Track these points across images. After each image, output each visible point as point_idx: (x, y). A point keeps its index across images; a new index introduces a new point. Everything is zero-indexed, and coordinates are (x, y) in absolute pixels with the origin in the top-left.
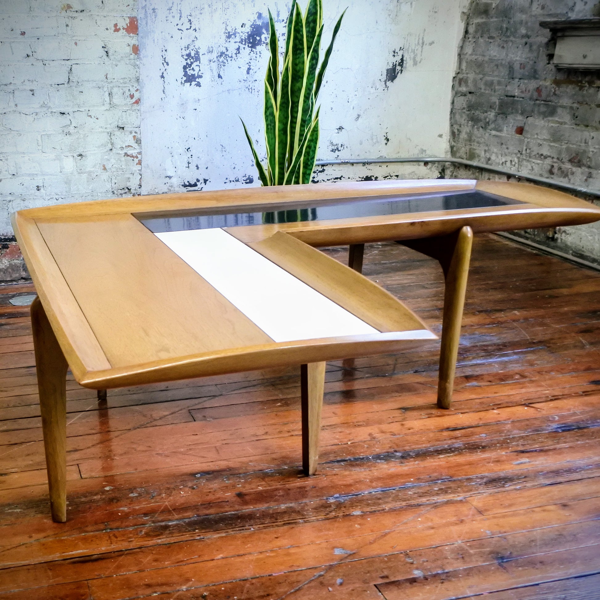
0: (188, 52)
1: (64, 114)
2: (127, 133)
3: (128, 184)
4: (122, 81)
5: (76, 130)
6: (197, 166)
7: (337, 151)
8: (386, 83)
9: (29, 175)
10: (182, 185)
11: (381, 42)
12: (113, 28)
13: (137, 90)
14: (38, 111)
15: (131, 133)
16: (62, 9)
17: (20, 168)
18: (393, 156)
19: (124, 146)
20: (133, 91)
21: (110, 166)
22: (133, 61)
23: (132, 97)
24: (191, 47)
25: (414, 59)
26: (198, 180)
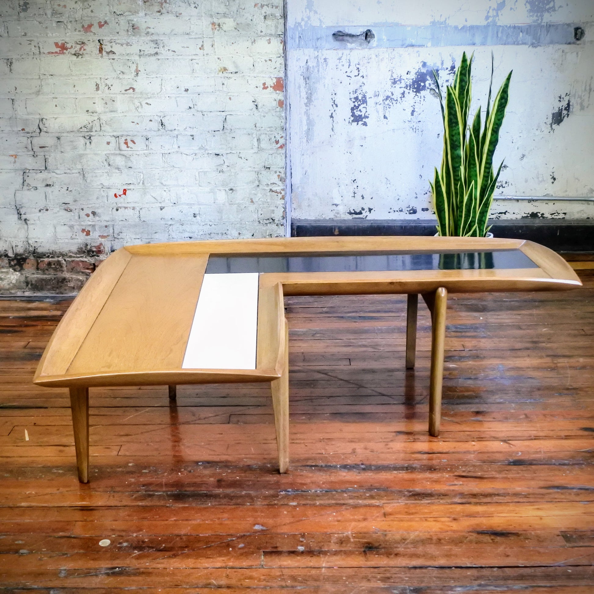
0: (355, 95)
1: (218, 155)
2: (273, 173)
3: (273, 216)
4: (269, 129)
5: (229, 168)
6: (362, 196)
7: (501, 188)
8: (551, 126)
9: (188, 204)
10: (348, 213)
11: (545, 88)
12: (262, 87)
13: (282, 137)
14: (196, 152)
15: (276, 172)
16: (220, 71)
17: (180, 198)
18: (561, 194)
19: (269, 184)
20: (278, 138)
21: (257, 200)
22: (278, 113)
23: (277, 142)
24: (359, 92)
25: (581, 104)
26: (363, 209)
